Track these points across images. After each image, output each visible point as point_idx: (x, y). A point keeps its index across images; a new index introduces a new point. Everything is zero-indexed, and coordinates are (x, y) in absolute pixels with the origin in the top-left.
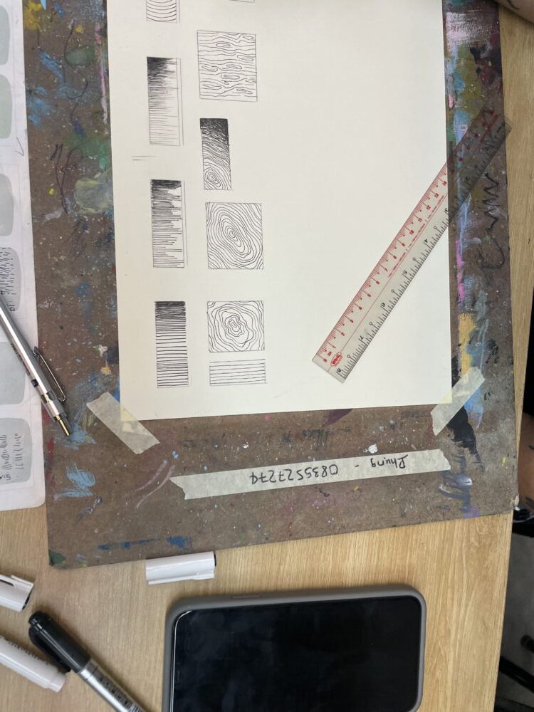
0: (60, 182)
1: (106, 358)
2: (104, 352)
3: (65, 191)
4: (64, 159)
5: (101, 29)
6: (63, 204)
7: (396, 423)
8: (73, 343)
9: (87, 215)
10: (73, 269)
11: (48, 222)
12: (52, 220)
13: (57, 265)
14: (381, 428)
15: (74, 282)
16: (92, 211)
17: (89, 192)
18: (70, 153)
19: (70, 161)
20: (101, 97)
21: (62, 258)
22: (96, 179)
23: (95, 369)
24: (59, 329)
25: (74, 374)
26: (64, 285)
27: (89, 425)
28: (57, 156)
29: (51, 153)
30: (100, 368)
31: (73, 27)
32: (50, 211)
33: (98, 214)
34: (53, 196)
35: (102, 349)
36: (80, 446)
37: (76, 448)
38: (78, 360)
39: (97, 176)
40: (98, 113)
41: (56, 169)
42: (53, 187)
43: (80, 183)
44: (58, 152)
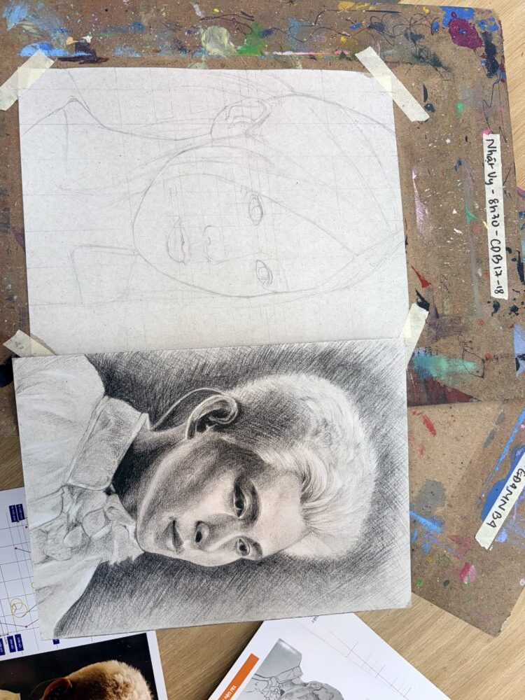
0: (225, 17)
1: (81, 41)
2: (86, 40)
3: (218, 19)
4: (243, 21)
5: (345, 55)
6: (208, 18)
7: (14, 302)
8: (94, 18)
9: (200, 34)
10: (155, 21)
11: (192, 6)
12: (193, 9)
13: (158, 10)
14: (10, 286)
15: (145, 22)
16: (203, 38)
17: (219, 38)
18: (248, 26)
19: (242, 26)
20: (294, 51)
21: (164, 14)
22: (229, 43)
23: (70, 32)
24: (105, 8)
25: (68, 17)
26: (142, 14)
27: (24, 26)
28: (245, 16)
29: (246, 12)
30: (72, 37)
31: (344, 35)
32: (201, 8)
33: (200, 43)
34: (213, 11)
35: (88, 39)
36: (5, 19)
37: (4, 15)
38: (79, 20)
39: (231, 44)
40: (281, 47)
41: (234, 15)
42: (220, 12)
43: (224, 31)
44: (248, 18)
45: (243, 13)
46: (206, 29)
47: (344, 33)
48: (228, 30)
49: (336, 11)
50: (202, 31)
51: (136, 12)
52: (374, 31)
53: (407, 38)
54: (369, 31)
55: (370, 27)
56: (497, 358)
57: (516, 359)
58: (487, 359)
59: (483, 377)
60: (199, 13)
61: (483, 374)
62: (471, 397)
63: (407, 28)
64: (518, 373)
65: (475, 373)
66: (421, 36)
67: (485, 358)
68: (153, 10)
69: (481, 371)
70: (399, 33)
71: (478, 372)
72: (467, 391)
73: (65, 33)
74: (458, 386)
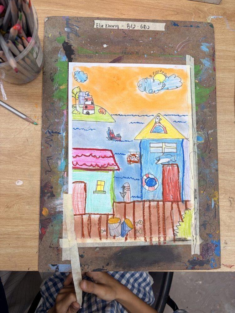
0: (209, 142)
3: (208, 139)
4: (208, 149)
6: (208, 135)
10: (206, 114)
11: (213, 129)
18: (206, 151)
25: (206, 81)
27: (202, 65)
32: (212, 133)
34: (211, 137)
36: (205, 59)
38: (205, 85)
41: (210, 146)
42: (211, 140)
44: (209, 151)
45: (211, 150)
46: (204, 134)
47: (205, 192)
48: (204, 143)
49: (214, 190)
50: (203, 132)
51: (209, 107)
52: (206, 206)
53: (204, 222)
54: (206, 204)
55: (208, 204)
56: (58, 255)
57: (57, 265)
58: (58, 249)
59: (50, 247)
60: (210, 132)
61: (51, 247)
62: (41, 241)
63: (208, 222)
64: (50, 265)
65: (52, 243)
66: (205, 228)
67: (58, 248)
68: (210, 113)
69: (53, 246)
70: (206, 218)
71: (53, 244)
72: (44, 239)
73: (199, 80)
74: (47, 234)
